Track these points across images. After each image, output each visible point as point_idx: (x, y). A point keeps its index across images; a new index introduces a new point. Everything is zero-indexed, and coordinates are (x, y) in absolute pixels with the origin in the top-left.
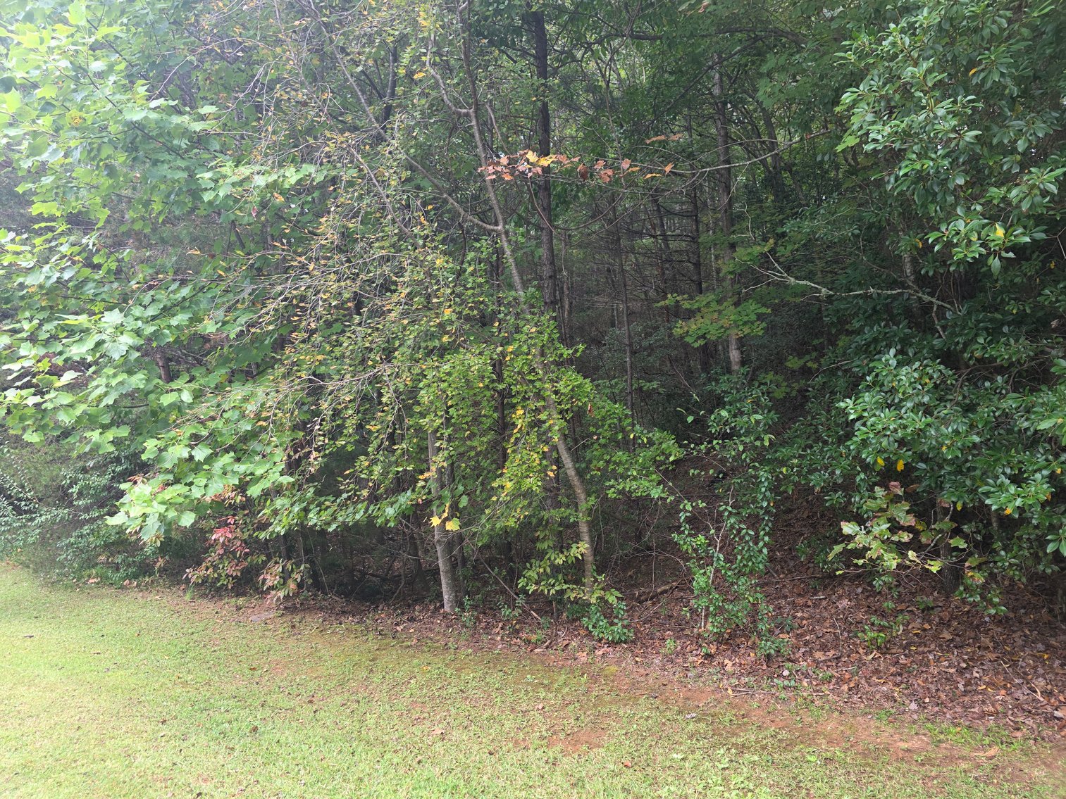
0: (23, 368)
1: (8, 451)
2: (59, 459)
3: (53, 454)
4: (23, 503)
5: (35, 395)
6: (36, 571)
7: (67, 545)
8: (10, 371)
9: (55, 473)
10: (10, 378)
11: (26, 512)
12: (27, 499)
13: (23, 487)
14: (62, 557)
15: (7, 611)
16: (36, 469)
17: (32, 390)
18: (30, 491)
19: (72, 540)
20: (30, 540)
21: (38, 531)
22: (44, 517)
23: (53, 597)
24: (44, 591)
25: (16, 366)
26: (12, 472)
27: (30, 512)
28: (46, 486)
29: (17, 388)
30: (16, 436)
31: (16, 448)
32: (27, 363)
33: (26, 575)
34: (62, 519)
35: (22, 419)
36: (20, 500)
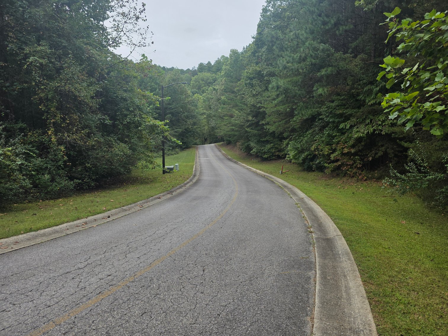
0: (436, 89)
1: (419, 143)
2: (442, 148)
3: (440, 146)
4: (422, 168)
5: (441, 105)
6: (424, 200)
7: (441, 192)
8: (428, 92)
9: (439, 156)
10: (427, 95)
11: (422, 173)
12: (424, 167)
13: (423, 160)
14: (438, 198)
15: (409, 215)
16: (430, 152)
17: (440, 102)
18: (426, 163)
19: (444, 190)
20: (423, 186)
21: (427, 183)
22: (431, 177)
23: (431, 214)
24: (426, 211)
25: (432, 88)
26: (419, 153)
27: (425, 173)
28: (434, 161)
29: (430, 102)
30: (427, 131)
31: (422, 142)
32: (439, 86)
33: (419, 201)
34: (440, 179)
35: (431, 120)
36: (421, 166)
